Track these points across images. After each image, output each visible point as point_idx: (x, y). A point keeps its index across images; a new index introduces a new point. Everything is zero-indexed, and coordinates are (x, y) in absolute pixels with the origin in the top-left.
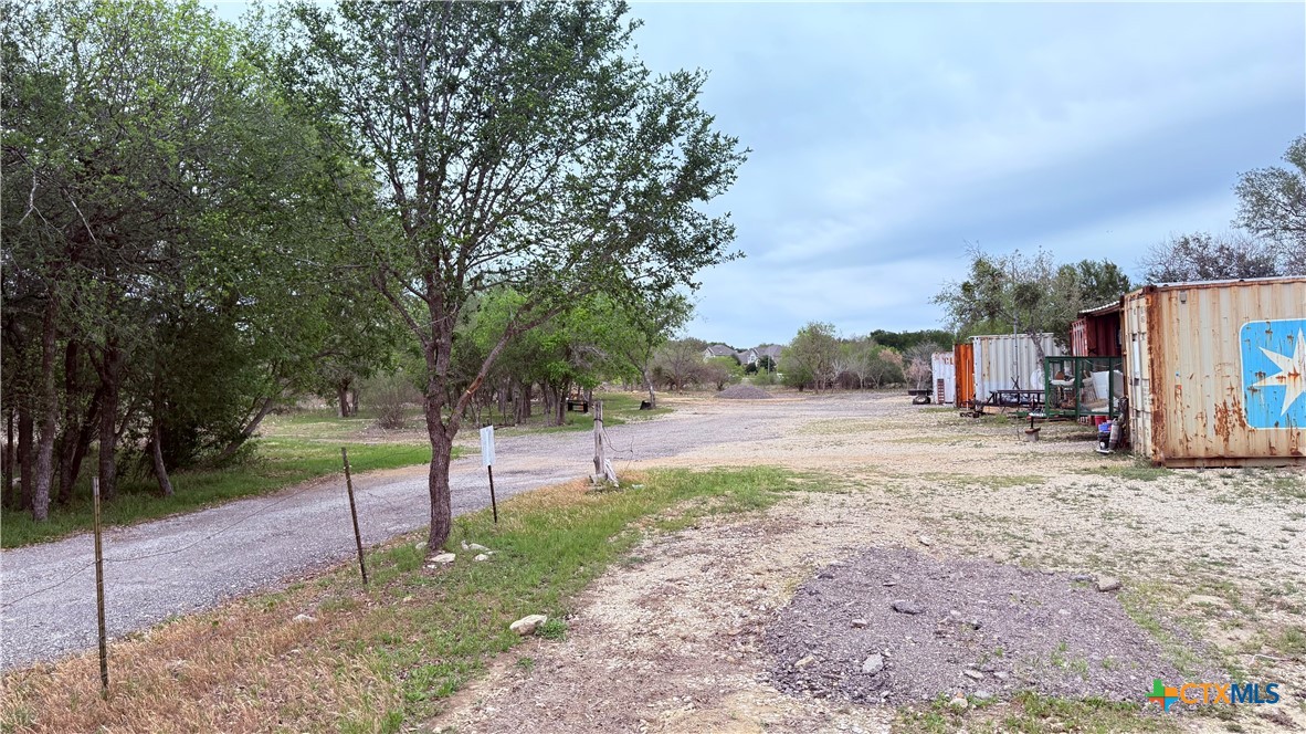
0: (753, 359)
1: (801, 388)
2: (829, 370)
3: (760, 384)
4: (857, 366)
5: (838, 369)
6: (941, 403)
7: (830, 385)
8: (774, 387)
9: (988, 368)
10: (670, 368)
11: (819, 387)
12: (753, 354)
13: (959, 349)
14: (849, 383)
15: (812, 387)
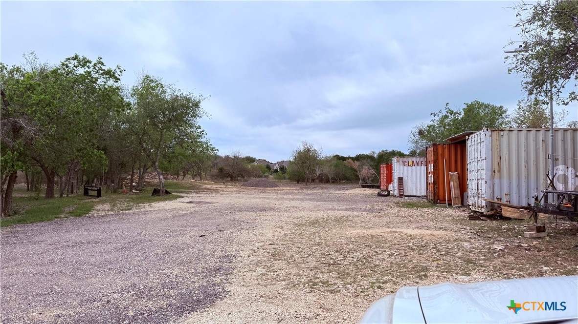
0: (277, 167)
1: (298, 181)
2: (313, 171)
3: (278, 179)
4: (328, 170)
5: (318, 172)
6: (401, 196)
7: (313, 181)
8: (285, 181)
9: (499, 164)
10: (228, 168)
11: (308, 182)
12: (277, 165)
13: (437, 149)
14: (324, 180)
15: (304, 181)
